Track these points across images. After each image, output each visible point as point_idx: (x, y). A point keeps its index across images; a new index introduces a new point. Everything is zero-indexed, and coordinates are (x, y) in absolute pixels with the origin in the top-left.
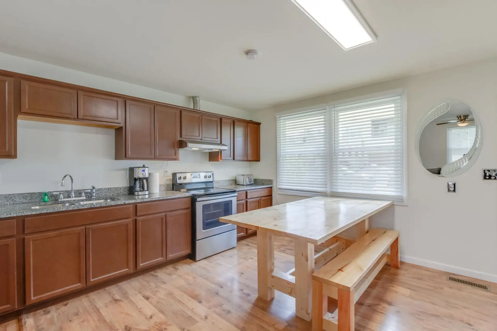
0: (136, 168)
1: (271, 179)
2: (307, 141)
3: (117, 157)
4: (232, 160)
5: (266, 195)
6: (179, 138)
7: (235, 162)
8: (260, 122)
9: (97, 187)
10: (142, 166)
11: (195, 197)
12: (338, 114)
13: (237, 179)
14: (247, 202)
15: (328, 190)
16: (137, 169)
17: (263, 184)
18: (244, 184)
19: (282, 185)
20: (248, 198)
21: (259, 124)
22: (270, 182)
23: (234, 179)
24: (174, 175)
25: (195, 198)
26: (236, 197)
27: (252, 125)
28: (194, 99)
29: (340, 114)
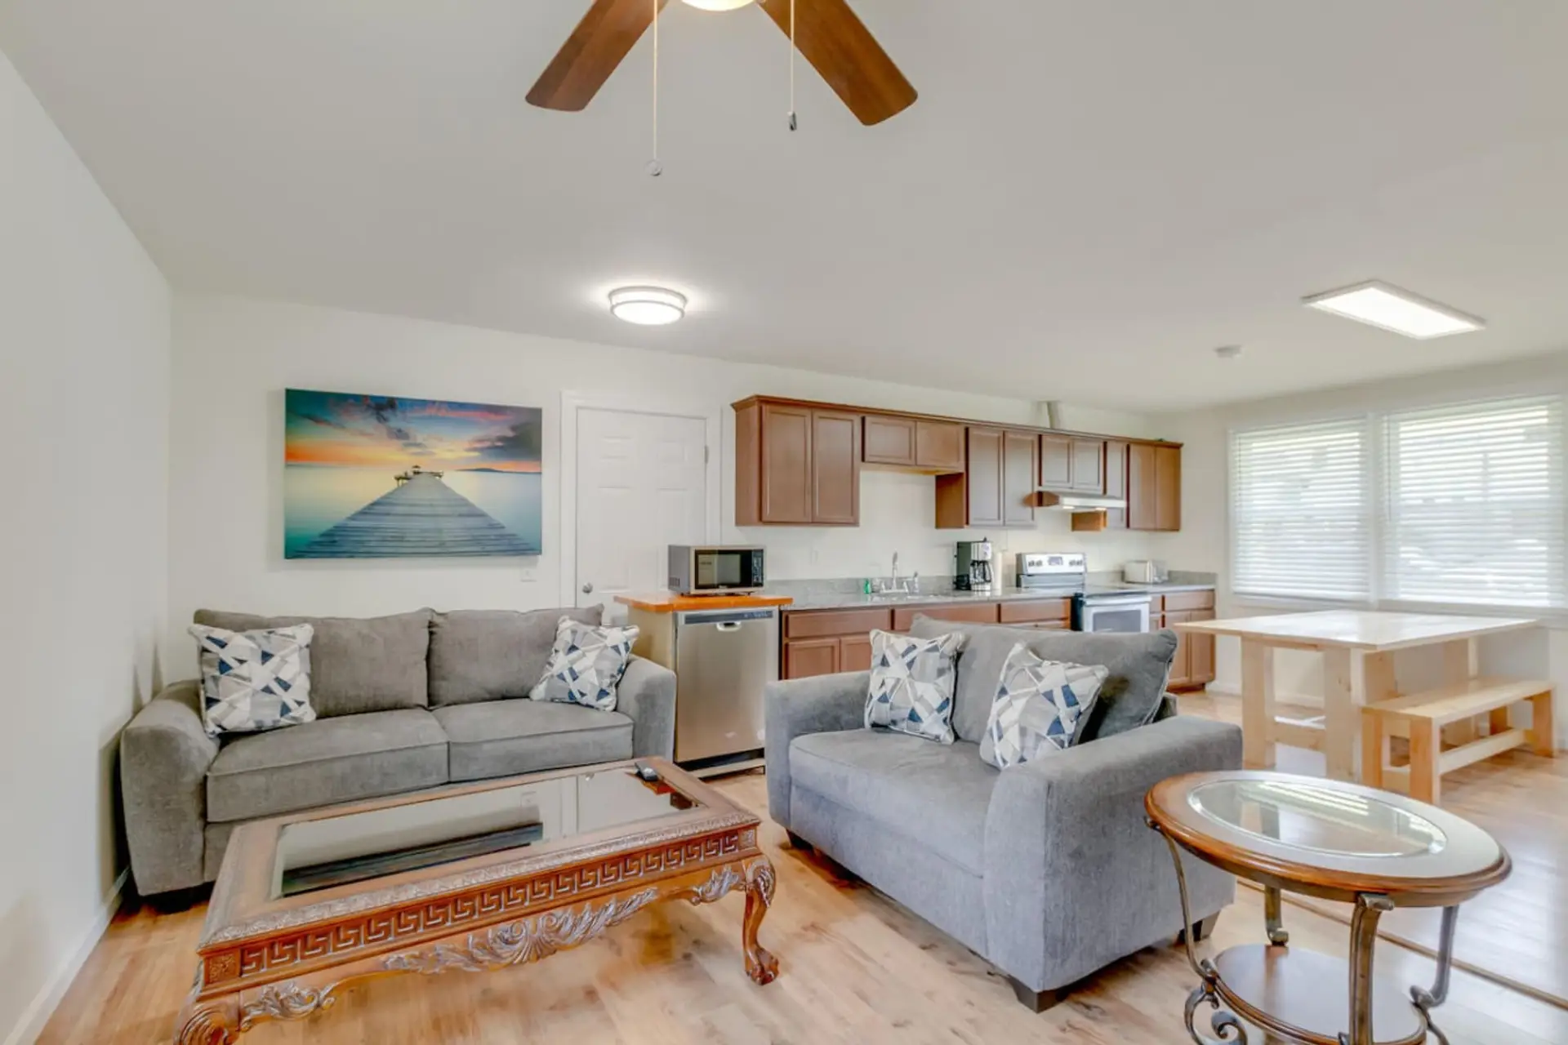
0: (974, 542)
1: (1211, 570)
2: (1311, 488)
3: (939, 524)
4: (1125, 529)
5: (1203, 606)
6: (1037, 488)
7: (1130, 534)
8: (1179, 441)
9: (921, 574)
10: (982, 540)
11: (1080, 599)
12: (1398, 428)
13: (1127, 570)
14: (1163, 617)
15: (1372, 596)
16: (976, 544)
17: (1190, 583)
18: (1148, 580)
19: (1245, 586)
20: (1167, 608)
21: (1177, 447)
22: (1210, 577)
23: (1118, 569)
24: (1019, 557)
25: (1081, 601)
26: (1147, 605)
27: (1166, 450)
28: (1051, 406)
29: (1402, 429)
